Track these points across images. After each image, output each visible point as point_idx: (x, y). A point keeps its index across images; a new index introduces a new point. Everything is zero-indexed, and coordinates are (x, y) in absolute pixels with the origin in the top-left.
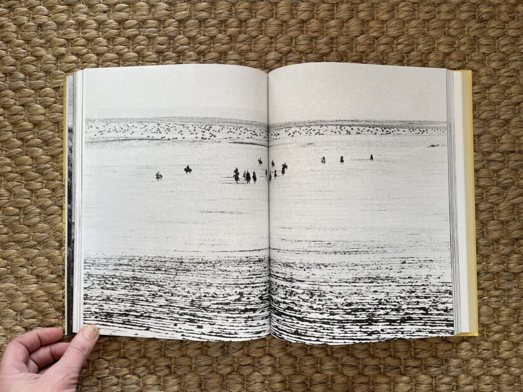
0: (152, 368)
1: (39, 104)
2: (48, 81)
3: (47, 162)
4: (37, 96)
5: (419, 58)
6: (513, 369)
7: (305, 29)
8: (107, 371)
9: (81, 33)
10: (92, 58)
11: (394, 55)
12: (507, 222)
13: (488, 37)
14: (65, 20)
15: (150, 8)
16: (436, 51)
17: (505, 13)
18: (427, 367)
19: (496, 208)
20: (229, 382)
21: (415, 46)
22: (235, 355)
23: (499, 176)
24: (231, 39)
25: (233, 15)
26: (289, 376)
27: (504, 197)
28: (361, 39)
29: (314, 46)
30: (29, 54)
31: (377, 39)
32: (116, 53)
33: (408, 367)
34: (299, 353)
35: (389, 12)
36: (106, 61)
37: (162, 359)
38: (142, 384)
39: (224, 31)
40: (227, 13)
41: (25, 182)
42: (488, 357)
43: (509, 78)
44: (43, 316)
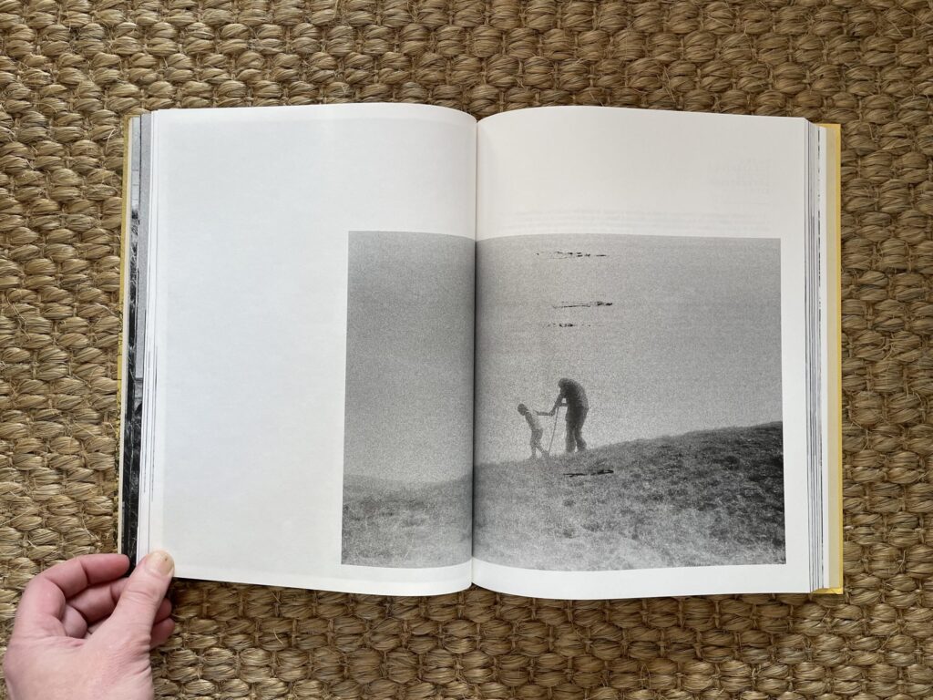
0: (257, 636)
1: (70, 168)
2: (87, 127)
3: (82, 271)
4: (66, 154)
5: (740, 101)
6: (895, 655)
7: (540, 45)
8: (178, 640)
9: (145, 46)
10: (165, 90)
11: (697, 95)
12: (890, 395)
13: (863, 66)
14: (118, 22)
15: (268, 3)
16: (771, 89)
17: (894, 25)
18: (743, 647)
19: (870, 369)
20: (392, 664)
21: (734, 80)
22: (404, 617)
23: (876, 313)
25: (415, 19)
26: (497, 656)
27: (884, 350)
28: (639, 65)
29: (555, 77)
31: (667, 66)
32: (206, 82)
33: (709, 645)
34: (516, 616)
35: (689, 18)
36: (189, 95)
37: (275, 622)
38: (238, 665)
39: (398, 46)
40: (404, 14)
41: (42, 305)
42: (851, 632)
43: (899, 140)
44: (68, 540)
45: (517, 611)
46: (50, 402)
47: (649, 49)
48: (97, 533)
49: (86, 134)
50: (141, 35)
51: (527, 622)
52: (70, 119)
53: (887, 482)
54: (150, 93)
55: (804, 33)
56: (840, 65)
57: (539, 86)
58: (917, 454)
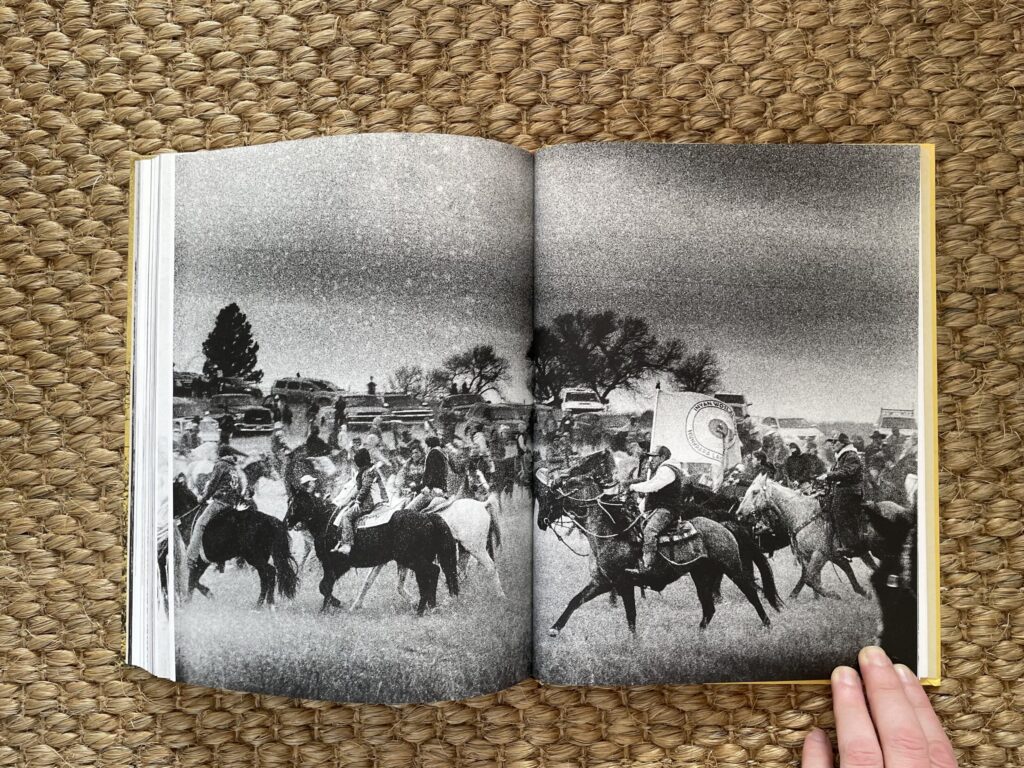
45: (564, 694)
46: (43, 477)
47: (689, 52)
49: (71, 182)
50: (125, 69)
51: (575, 706)
52: (52, 167)
53: (985, 535)
54: (138, 134)
55: (866, 24)
57: (565, 102)
58: (1019, 501)
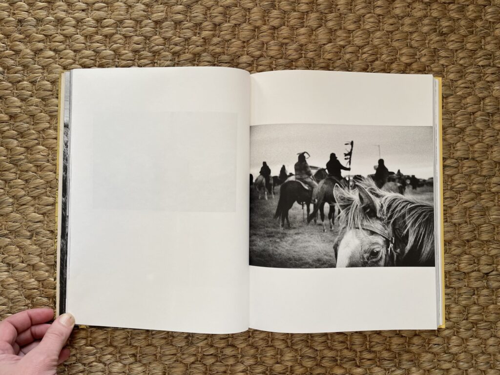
1: (16, 97)
2: (26, 75)
3: (22, 154)
5: (382, 67)
6: (462, 363)
7: (276, 35)
8: (74, 358)
9: (59, 30)
10: (69, 55)
11: (359, 64)
12: (459, 224)
13: (447, 50)
14: (43, 17)
15: (127, 9)
16: (398, 61)
17: (464, 28)
18: (382, 360)
19: (449, 211)
20: (192, 370)
21: (379, 56)
22: (199, 345)
23: (453, 181)
24: (205, 42)
25: (208, 19)
26: (250, 366)
27: (457, 201)
28: (328, 47)
29: (284, 52)
30: (8, 48)
32: (93, 51)
33: (364, 359)
34: (261, 343)
35: (355, 22)
36: (83, 57)
37: (128, 348)
38: (107, 372)
39: (199, 33)
40: (202, 16)
42: (438, 351)
43: (466, 89)
44: (13, 303)
48: (29, 299)
56: (435, 49)
